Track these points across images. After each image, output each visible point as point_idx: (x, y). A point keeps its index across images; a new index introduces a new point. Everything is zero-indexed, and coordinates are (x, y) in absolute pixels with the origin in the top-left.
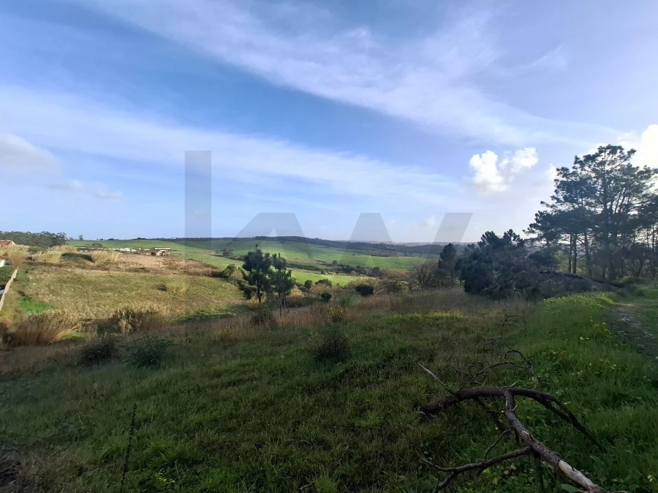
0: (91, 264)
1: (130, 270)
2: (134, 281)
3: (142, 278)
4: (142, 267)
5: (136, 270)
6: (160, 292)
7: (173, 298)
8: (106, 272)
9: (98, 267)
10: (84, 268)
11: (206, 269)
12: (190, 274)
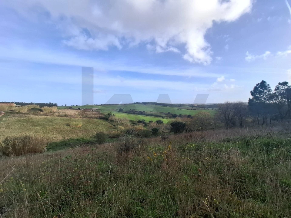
0: (41, 113)
1: (58, 116)
2: (56, 121)
3: (62, 120)
4: (66, 114)
5: (62, 116)
6: (66, 127)
7: (71, 130)
8: (45, 117)
9: (44, 115)
10: (36, 115)
11: (99, 115)
12: (89, 118)
